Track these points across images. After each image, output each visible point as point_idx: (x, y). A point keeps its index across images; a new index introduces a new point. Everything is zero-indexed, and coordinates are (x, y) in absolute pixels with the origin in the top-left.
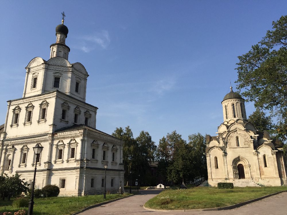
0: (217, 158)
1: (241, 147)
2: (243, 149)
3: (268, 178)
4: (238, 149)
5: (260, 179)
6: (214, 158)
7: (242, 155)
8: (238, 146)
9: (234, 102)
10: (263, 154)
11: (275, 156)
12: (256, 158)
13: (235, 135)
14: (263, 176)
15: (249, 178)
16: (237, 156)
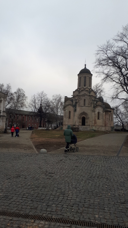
0: (70, 112)
1: (86, 106)
2: (87, 107)
3: (98, 126)
4: (84, 107)
5: (94, 127)
6: (68, 112)
7: (86, 111)
8: (84, 105)
9: (86, 75)
10: (98, 112)
11: (104, 113)
12: (93, 113)
13: (83, 98)
14: (96, 125)
15: (88, 126)
16: (82, 111)
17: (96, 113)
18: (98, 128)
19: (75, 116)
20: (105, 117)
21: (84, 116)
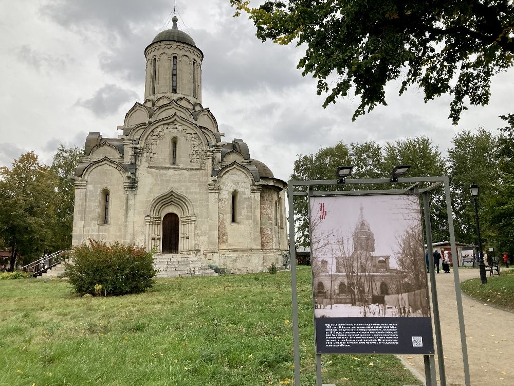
0: (106, 193)
1: (181, 166)
2: (186, 172)
3: (234, 251)
4: (171, 172)
5: (216, 255)
6: (99, 192)
7: (180, 190)
8: (174, 164)
9: (177, 51)
10: (232, 190)
11: (258, 195)
12: (213, 197)
13: (168, 132)
14: (223, 246)
15: (189, 252)
16: (165, 191)
17: (226, 195)
18: (235, 260)
19: (131, 213)
20: (261, 214)
21: (171, 209)
